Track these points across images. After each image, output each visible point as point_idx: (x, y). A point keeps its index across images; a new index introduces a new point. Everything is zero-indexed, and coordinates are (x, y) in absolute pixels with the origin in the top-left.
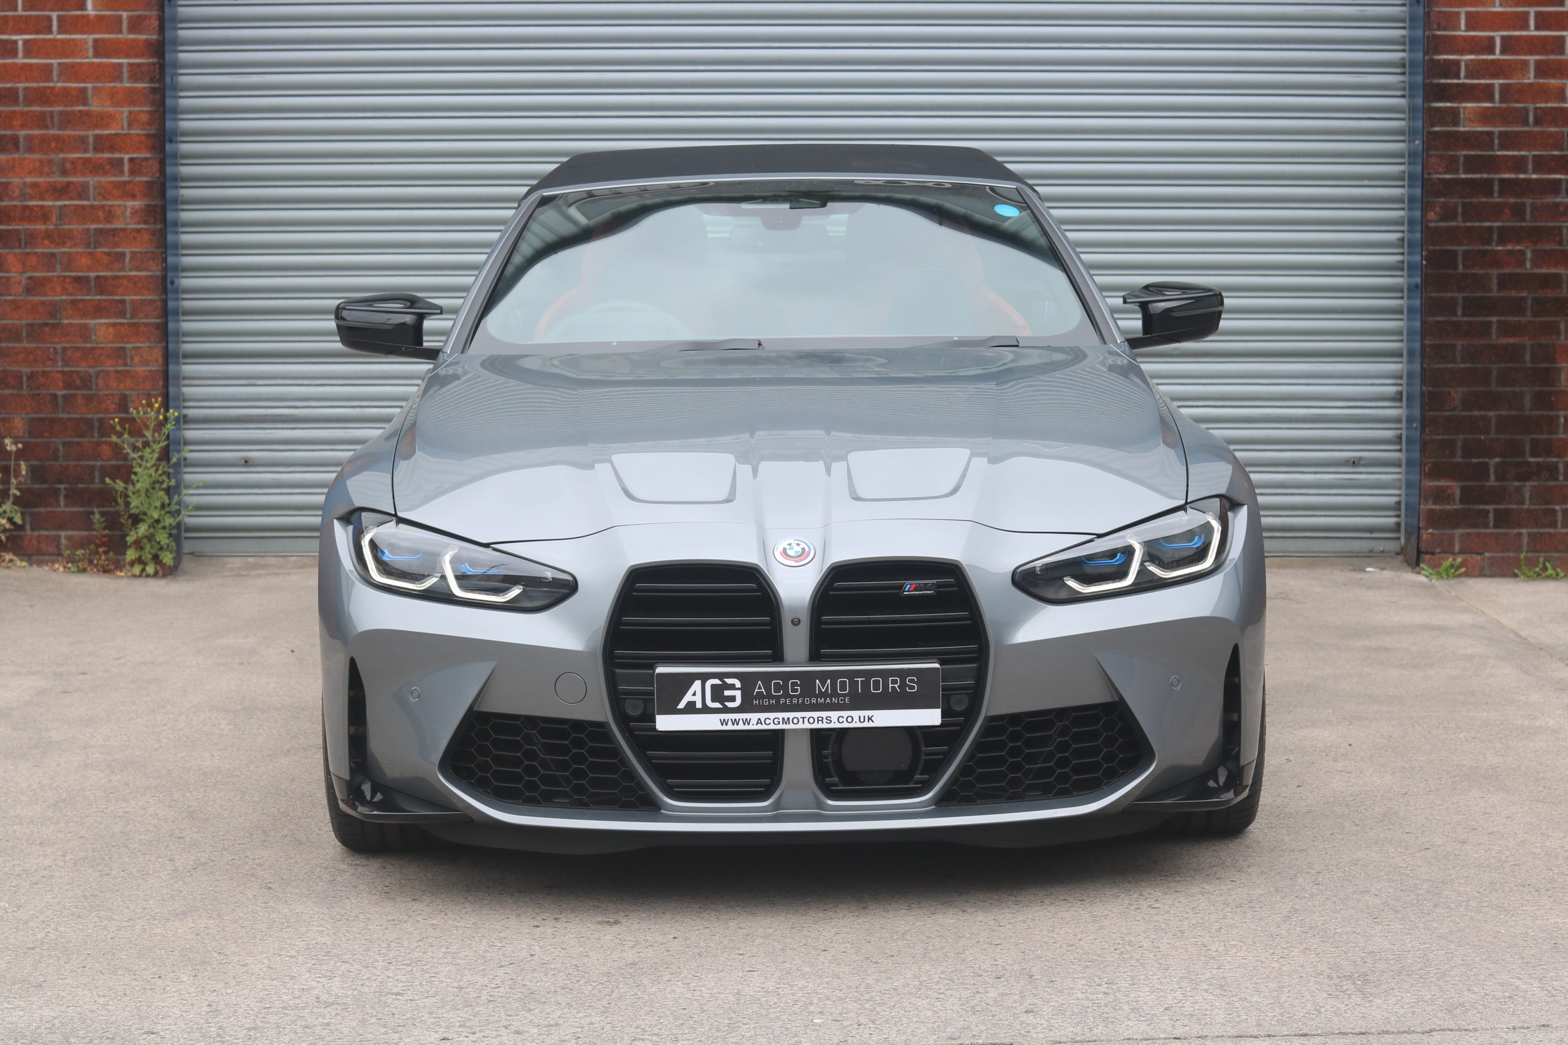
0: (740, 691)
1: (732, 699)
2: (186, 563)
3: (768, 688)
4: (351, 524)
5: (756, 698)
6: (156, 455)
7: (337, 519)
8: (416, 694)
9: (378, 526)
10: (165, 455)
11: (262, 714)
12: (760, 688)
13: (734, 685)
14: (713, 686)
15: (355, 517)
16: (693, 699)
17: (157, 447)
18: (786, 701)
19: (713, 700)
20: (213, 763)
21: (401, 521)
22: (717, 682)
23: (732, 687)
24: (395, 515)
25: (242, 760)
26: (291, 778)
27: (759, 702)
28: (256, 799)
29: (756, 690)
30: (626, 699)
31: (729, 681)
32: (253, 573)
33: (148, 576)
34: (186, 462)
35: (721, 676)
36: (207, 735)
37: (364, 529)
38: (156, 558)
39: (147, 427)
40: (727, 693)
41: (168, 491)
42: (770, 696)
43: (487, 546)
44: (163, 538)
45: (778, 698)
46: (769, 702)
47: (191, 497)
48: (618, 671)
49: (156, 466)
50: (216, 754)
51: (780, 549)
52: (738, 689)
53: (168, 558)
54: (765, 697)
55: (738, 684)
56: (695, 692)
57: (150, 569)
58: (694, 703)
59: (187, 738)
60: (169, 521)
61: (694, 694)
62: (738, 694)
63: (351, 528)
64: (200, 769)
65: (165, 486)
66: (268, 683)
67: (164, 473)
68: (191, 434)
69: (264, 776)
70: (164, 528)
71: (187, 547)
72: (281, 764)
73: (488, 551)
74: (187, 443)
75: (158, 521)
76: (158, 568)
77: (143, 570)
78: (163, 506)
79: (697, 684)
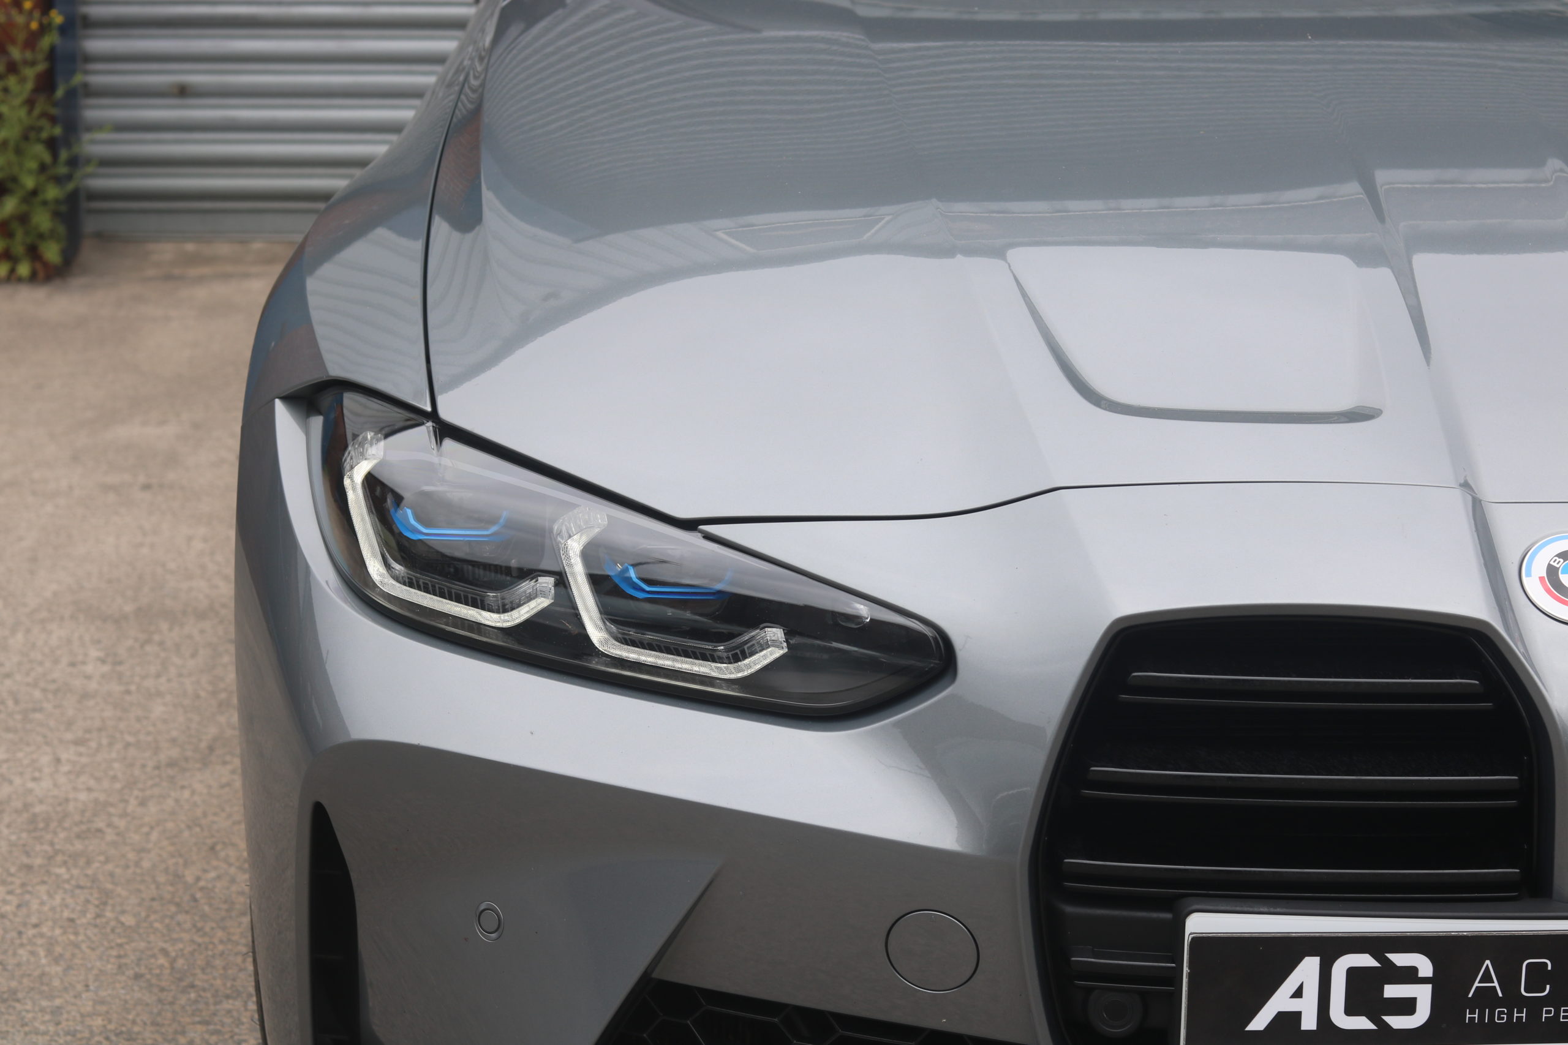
0: (1428, 988)
1: (1407, 1006)
2: (88, 252)
3: (1509, 980)
4: (319, 413)
5: (1472, 1005)
6: (29, 86)
7: (286, 399)
8: (489, 920)
9: (386, 436)
10: (46, 84)
11: (171, 629)
12: (1487, 978)
13: (1414, 970)
14: (1353, 973)
15: (327, 400)
16: (1293, 1006)
17: (30, 73)
18: (1557, 1013)
19: (1351, 1010)
20: (56, 785)
21: (446, 431)
22: (1365, 960)
23: (1409, 975)
24: (434, 416)
25: (114, 778)
26: (209, 841)
27: (1482, 1016)
28: (129, 920)
29: (1476, 984)
30: (1090, 990)
31: (1400, 959)
32: (194, 272)
33: (20, 280)
34: (89, 91)
35: (1376, 945)
36: (56, 692)
37: (349, 436)
38: (33, 252)
39: (13, 41)
40: (1392, 991)
41: (52, 145)
42: (1513, 1000)
43: (690, 525)
44: (43, 220)
45: (1534, 1006)
46: (1510, 1015)
47: (94, 145)
48: (1069, 909)
49: (30, 103)
50: (64, 756)
51: (1538, 567)
52: (1424, 981)
53: (52, 252)
54: (1500, 1002)
55: (1424, 966)
56: (1301, 987)
57: (24, 269)
58: (1297, 1016)
59: (17, 702)
60: (52, 192)
61: (1298, 993)
62: (1423, 994)
63: (317, 423)
64: (27, 806)
65: (44, 135)
66: (190, 539)
67: (44, 115)
68: (96, 44)
69: (154, 836)
70: (45, 203)
71: (90, 224)
72: (193, 793)
73: (693, 539)
74: (88, 59)
75: (34, 193)
76: (38, 266)
77: (12, 271)
78: (43, 168)
79: (1308, 969)
